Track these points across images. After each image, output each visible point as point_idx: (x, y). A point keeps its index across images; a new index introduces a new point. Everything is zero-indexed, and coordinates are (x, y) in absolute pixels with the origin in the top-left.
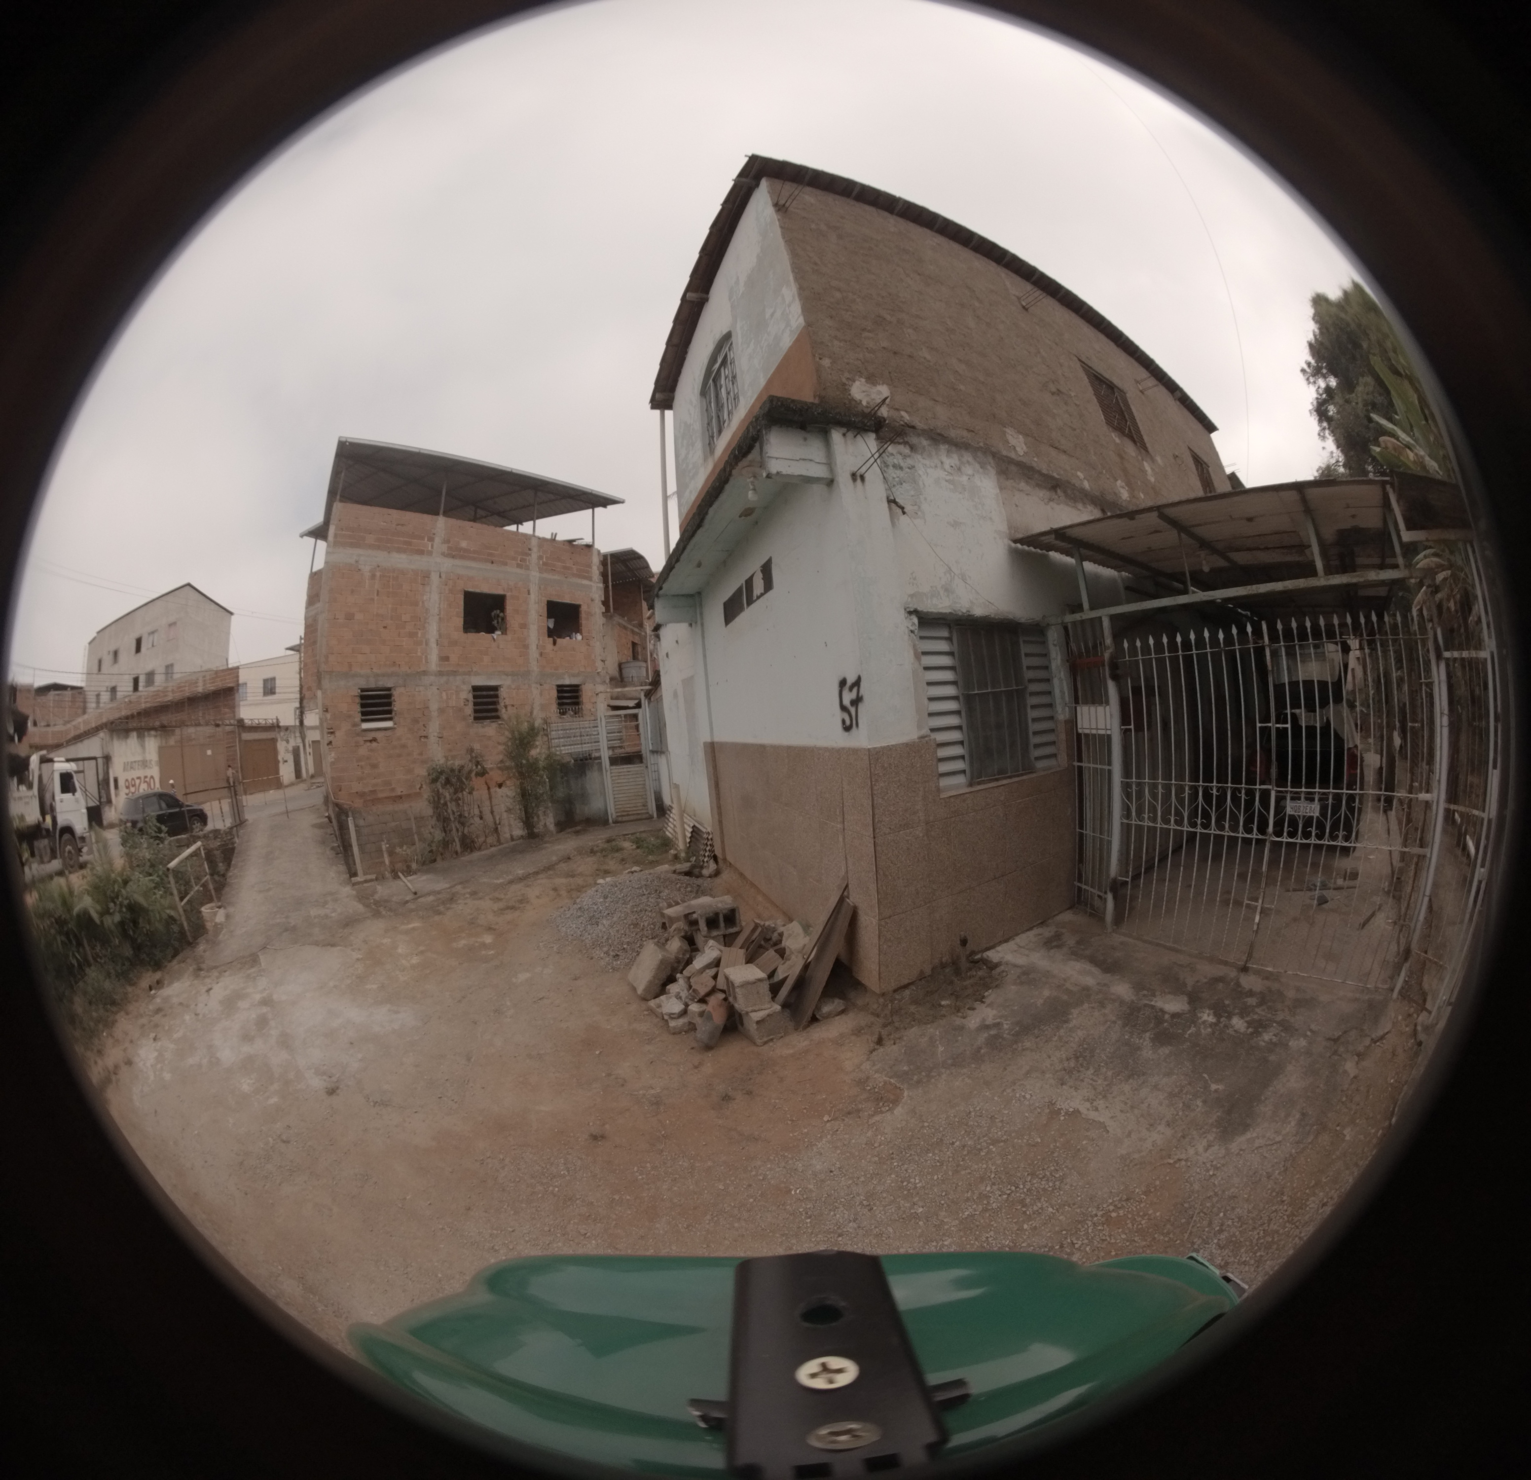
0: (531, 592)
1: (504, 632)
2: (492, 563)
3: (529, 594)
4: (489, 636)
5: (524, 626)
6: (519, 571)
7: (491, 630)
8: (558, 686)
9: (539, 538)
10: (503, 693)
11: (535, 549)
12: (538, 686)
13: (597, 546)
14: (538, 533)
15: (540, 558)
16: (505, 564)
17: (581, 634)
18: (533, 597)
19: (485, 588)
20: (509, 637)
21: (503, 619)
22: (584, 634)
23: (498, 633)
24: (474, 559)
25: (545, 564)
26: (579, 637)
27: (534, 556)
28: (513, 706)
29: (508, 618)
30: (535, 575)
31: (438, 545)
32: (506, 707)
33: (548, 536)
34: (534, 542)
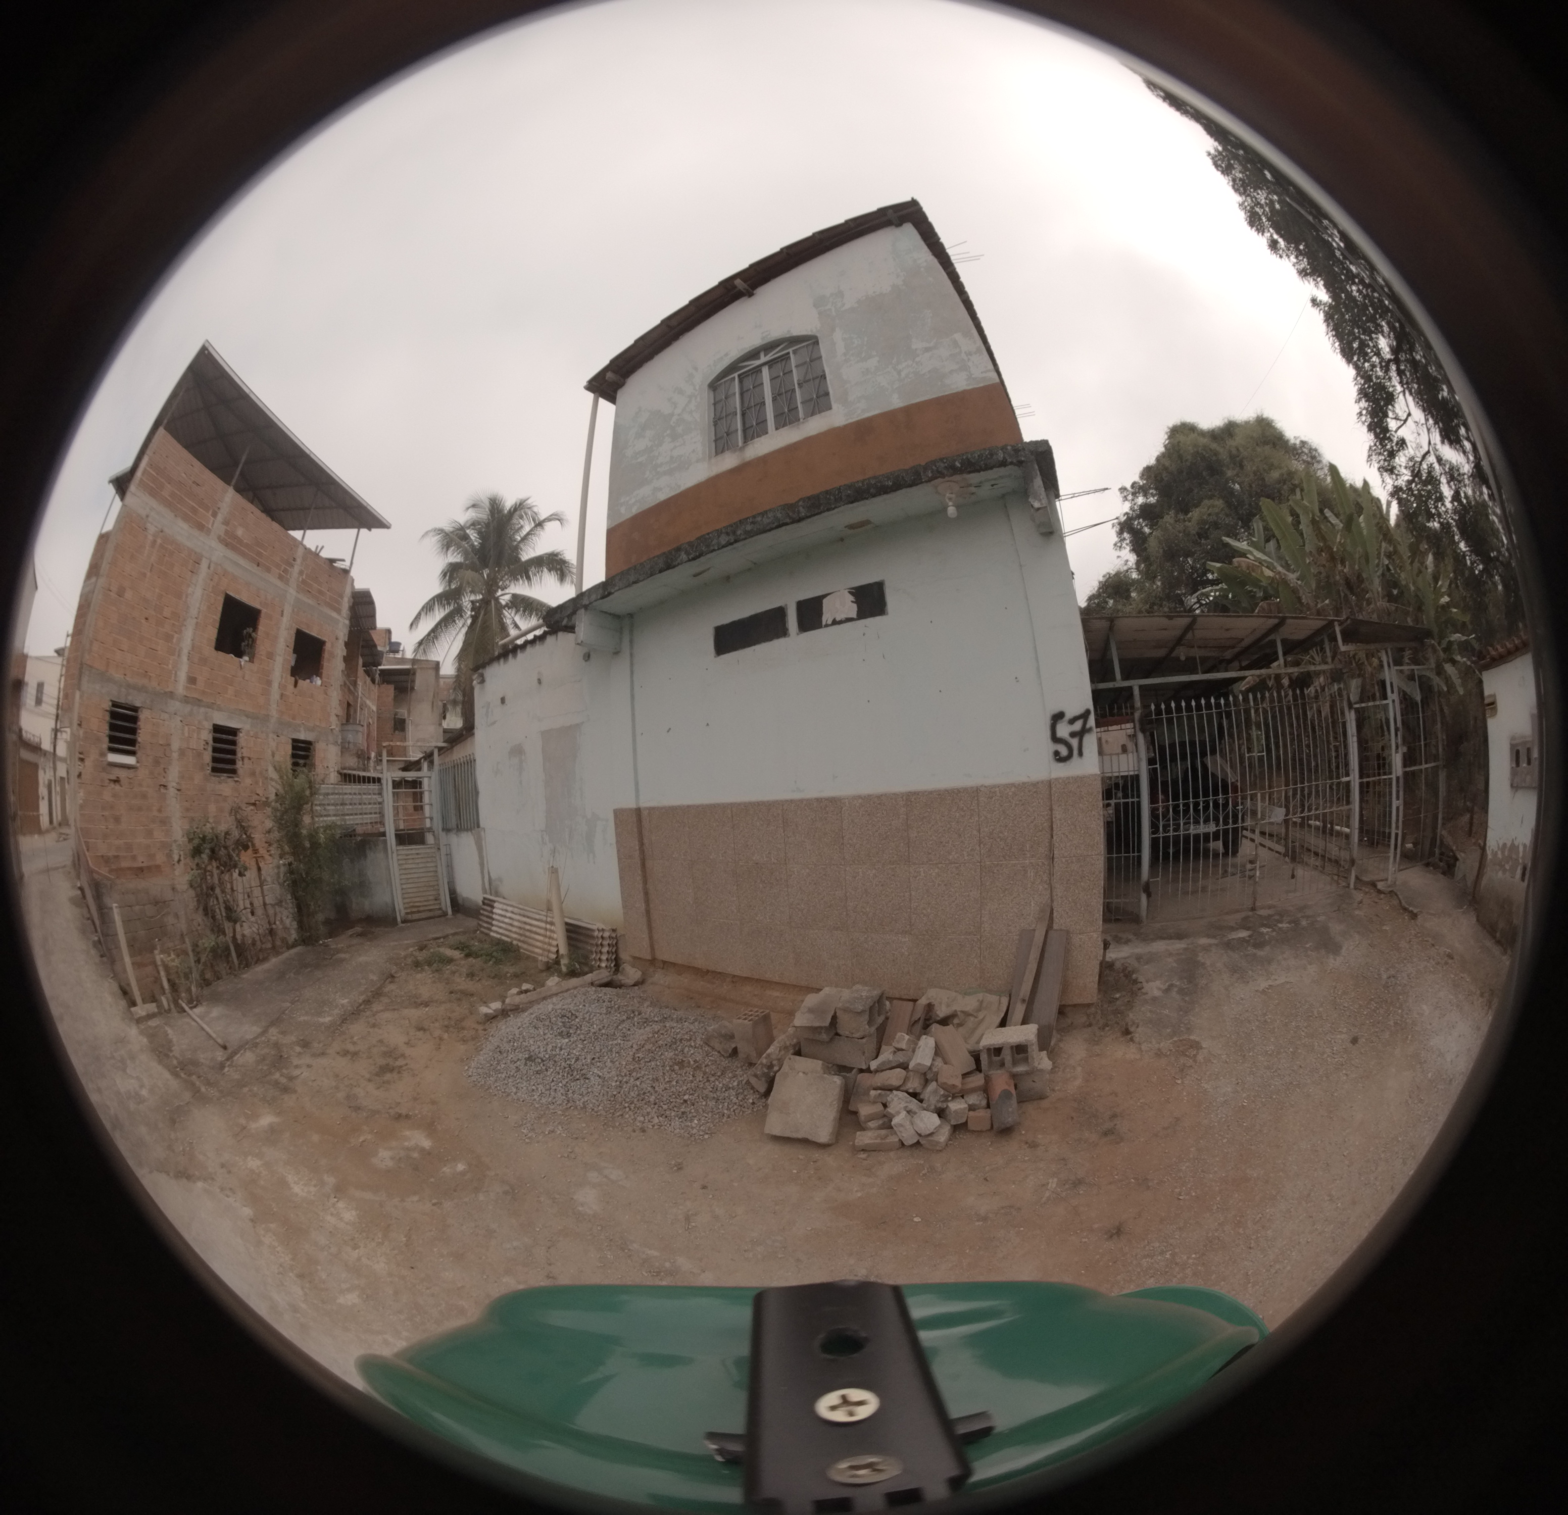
0: (285, 612)
1: (251, 660)
2: (258, 565)
3: (282, 615)
4: (237, 659)
5: (270, 656)
6: (279, 583)
7: (239, 654)
8: (295, 741)
9: (306, 548)
10: (242, 739)
11: (299, 561)
12: (275, 737)
13: (353, 573)
14: (306, 543)
15: (301, 573)
16: (268, 570)
17: (321, 678)
18: (285, 621)
19: (244, 597)
20: (255, 667)
21: (254, 641)
22: (324, 679)
23: (246, 658)
24: (243, 555)
25: (304, 582)
26: (318, 681)
27: (296, 569)
28: (250, 759)
29: (258, 642)
30: (292, 592)
31: (218, 527)
32: (243, 758)
33: (313, 549)
34: (300, 552)
